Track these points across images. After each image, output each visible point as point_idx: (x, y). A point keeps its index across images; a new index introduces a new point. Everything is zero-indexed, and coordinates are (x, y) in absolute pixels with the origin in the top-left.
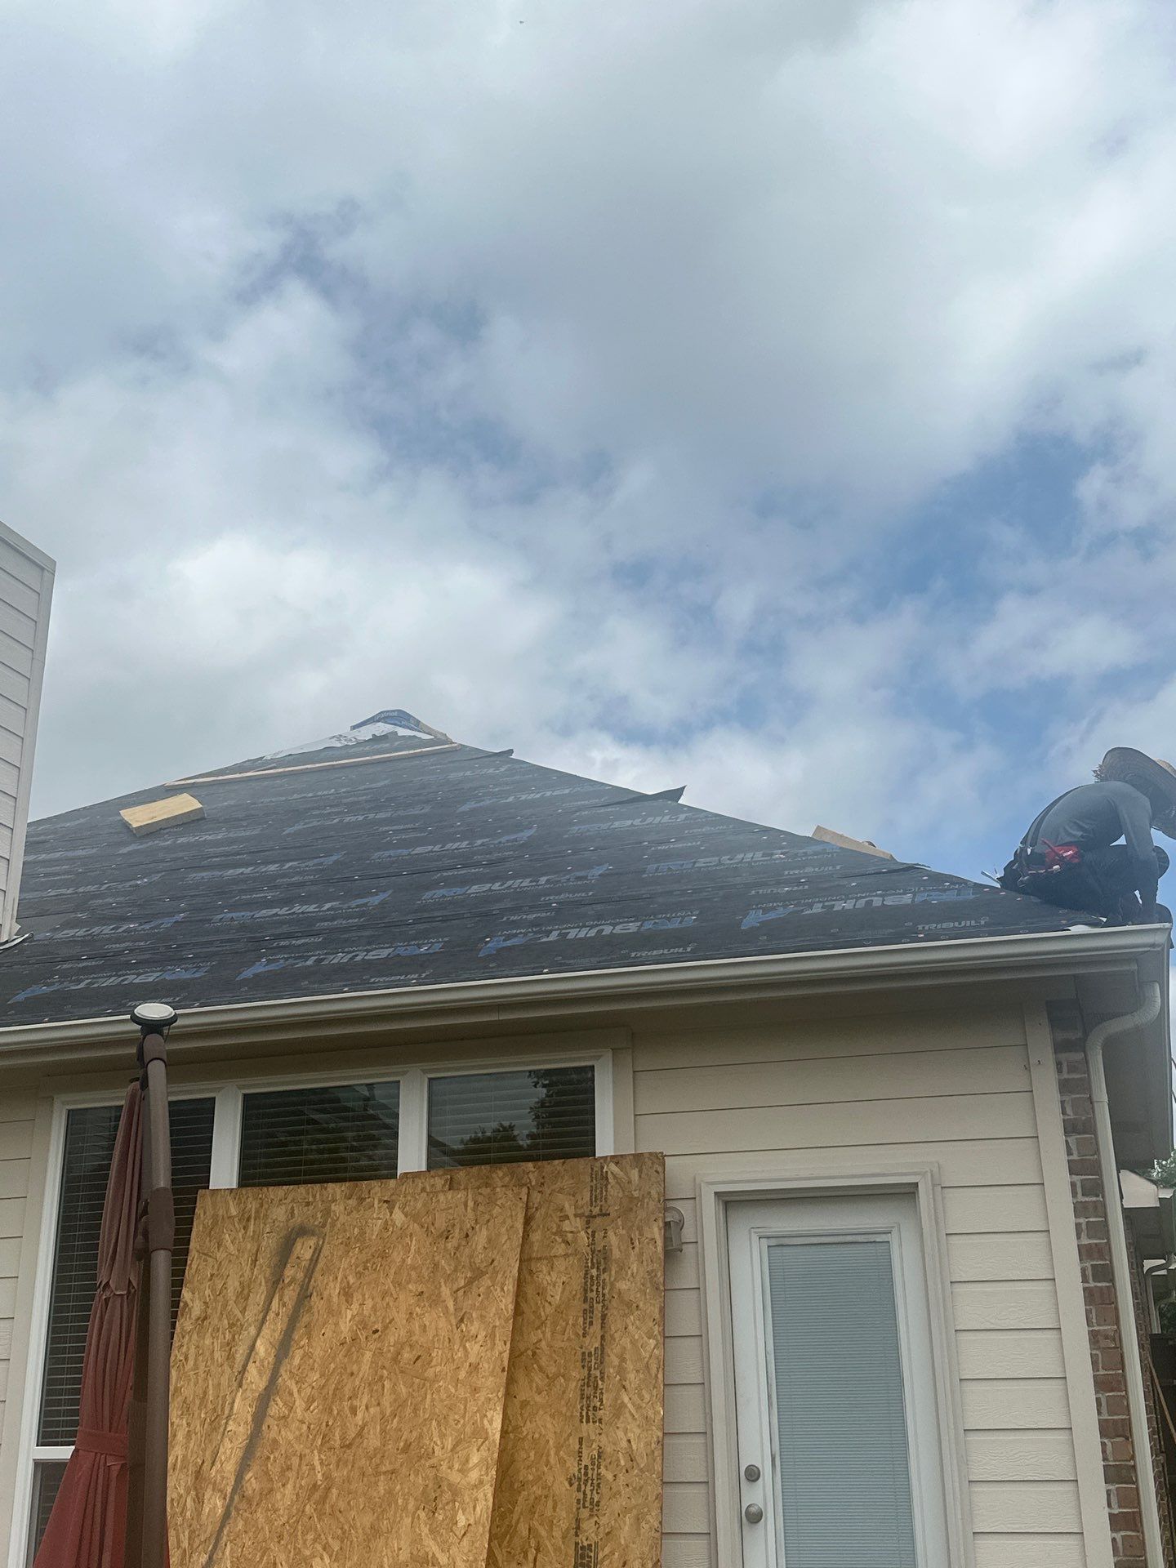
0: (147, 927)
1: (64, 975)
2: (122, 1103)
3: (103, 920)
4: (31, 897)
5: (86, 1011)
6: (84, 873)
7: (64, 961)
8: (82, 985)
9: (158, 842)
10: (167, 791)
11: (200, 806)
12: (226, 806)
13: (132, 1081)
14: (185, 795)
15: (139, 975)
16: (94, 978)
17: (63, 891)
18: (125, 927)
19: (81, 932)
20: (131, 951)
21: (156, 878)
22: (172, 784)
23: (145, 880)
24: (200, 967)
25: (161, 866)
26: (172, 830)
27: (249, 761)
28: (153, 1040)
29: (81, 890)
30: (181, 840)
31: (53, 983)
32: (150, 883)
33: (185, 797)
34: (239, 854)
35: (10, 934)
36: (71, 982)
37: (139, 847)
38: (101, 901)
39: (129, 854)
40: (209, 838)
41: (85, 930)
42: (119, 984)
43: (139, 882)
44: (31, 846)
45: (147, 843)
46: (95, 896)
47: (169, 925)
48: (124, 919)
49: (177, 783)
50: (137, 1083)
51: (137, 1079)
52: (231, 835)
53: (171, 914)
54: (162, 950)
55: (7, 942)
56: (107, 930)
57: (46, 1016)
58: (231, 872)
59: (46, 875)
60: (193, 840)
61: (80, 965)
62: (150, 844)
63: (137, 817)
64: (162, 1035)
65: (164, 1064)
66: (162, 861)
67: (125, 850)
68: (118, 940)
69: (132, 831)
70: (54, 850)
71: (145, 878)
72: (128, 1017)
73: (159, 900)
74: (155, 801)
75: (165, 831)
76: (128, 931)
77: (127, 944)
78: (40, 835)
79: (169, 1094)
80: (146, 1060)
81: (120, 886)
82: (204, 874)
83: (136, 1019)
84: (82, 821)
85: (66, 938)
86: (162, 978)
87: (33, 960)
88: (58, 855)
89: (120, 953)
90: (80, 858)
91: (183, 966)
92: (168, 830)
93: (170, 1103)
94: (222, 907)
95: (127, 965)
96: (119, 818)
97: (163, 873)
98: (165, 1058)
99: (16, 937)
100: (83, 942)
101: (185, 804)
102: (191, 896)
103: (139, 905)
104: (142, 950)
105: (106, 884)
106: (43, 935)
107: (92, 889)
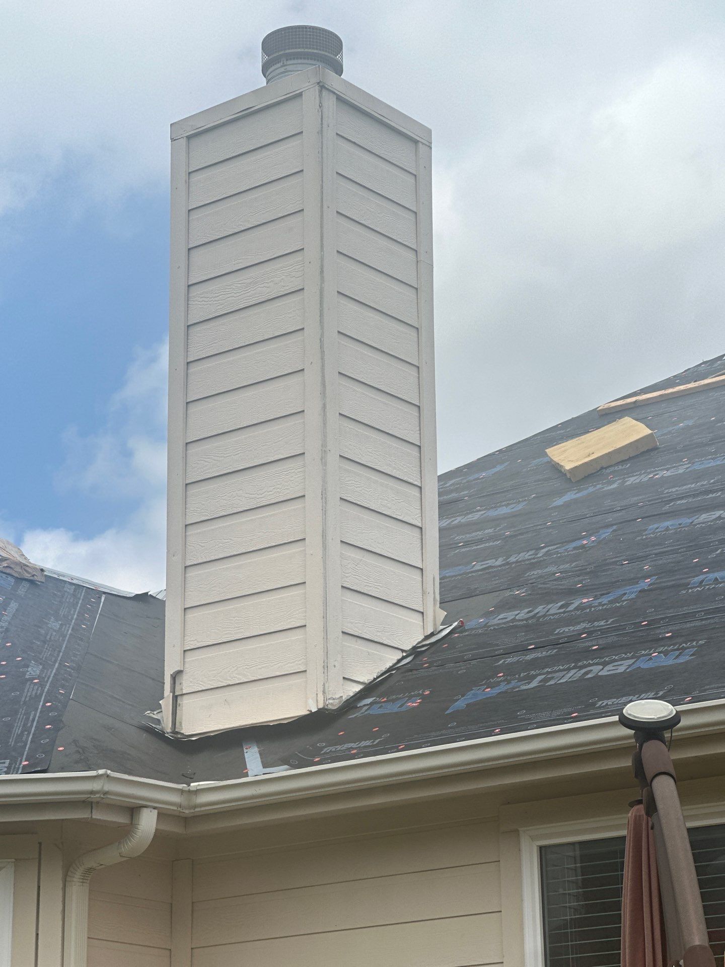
0: (605, 600)
1: (510, 671)
2: (623, 833)
3: (547, 596)
4: (452, 574)
5: (545, 716)
6: (515, 536)
7: (507, 654)
8: (534, 684)
9: (600, 486)
10: (603, 415)
11: (649, 431)
12: (683, 429)
13: (632, 805)
14: (627, 419)
15: (605, 664)
16: (548, 673)
17: (491, 562)
18: (576, 604)
19: (523, 614)
20: (590, 633)
21: (606, 534)
22: (606, 406)
23: (593, 538)
24: (684, 649)
25: (610, 518)
26: (616, 468)
27: (704, 363)
28: (652, 749)
29: (513, 559)
30: (631, 481)
31: (498, 684)
32: (600, 542)
33: (628, 421)
34: (712, 492)
35: (435, 625)
36: (520, 680)
37: (578, 495)
38: (540, 571)
39: (567, 505)
40: (666, 474)
41: (526, 610)
42: (582, 679)
43: (585, 542)
44: (446, 507)
45: (587, 488)
46: (533, 566)
47: (633, 596)
48: (573, 592)
49: (613, 404)
50: (641, 807)
51: (640, 802)
52: (697, 467)
53: (634, 581)
54: (629, 630)
55: (432, 635)
56: (554, 608)
57: (498, 725)
58: (704, 517)
59: (467, 544)
60: (646, 479)
61: (529, 657)
62: (591, 489)
63: (570, 455)
64: (662, 740)
65: (671, 781)
66: (611, 511)
67: (559, 502)
68: (571, 621)
69: (565, 475)
70: (471, 511)
71: (591, 535)
72: (616, 718)
73: (615, 563)
74: (588, 433)
75: (608, 471)
76: (580, 608)
77: (583, 625)
78: (451, 492)
79: (686, 818)
80: (649, 776)
81: (560, 550)
82: (668, 523)
83: (625, 722)
84: (499, 468)
85: (504, 623)
86: (635, 666)
87: (469, 655)
88: (475, 517)
89: (576, 638)
90: (504, 518)
91: (661, 649)
92: (612, 469)
93: (689, 830)
94: (699, 566)
95: (587, 653)
96: (545, 460)
97: (615, 527)
98: (673, 772)
99: (442, 627)
100: (528, 627)
101: (630, 431)
102: (656, 554)
103: (591, 572)
104: (604, 632)
105: (543, 548)
106: (476, 622)
107: (527, 557)
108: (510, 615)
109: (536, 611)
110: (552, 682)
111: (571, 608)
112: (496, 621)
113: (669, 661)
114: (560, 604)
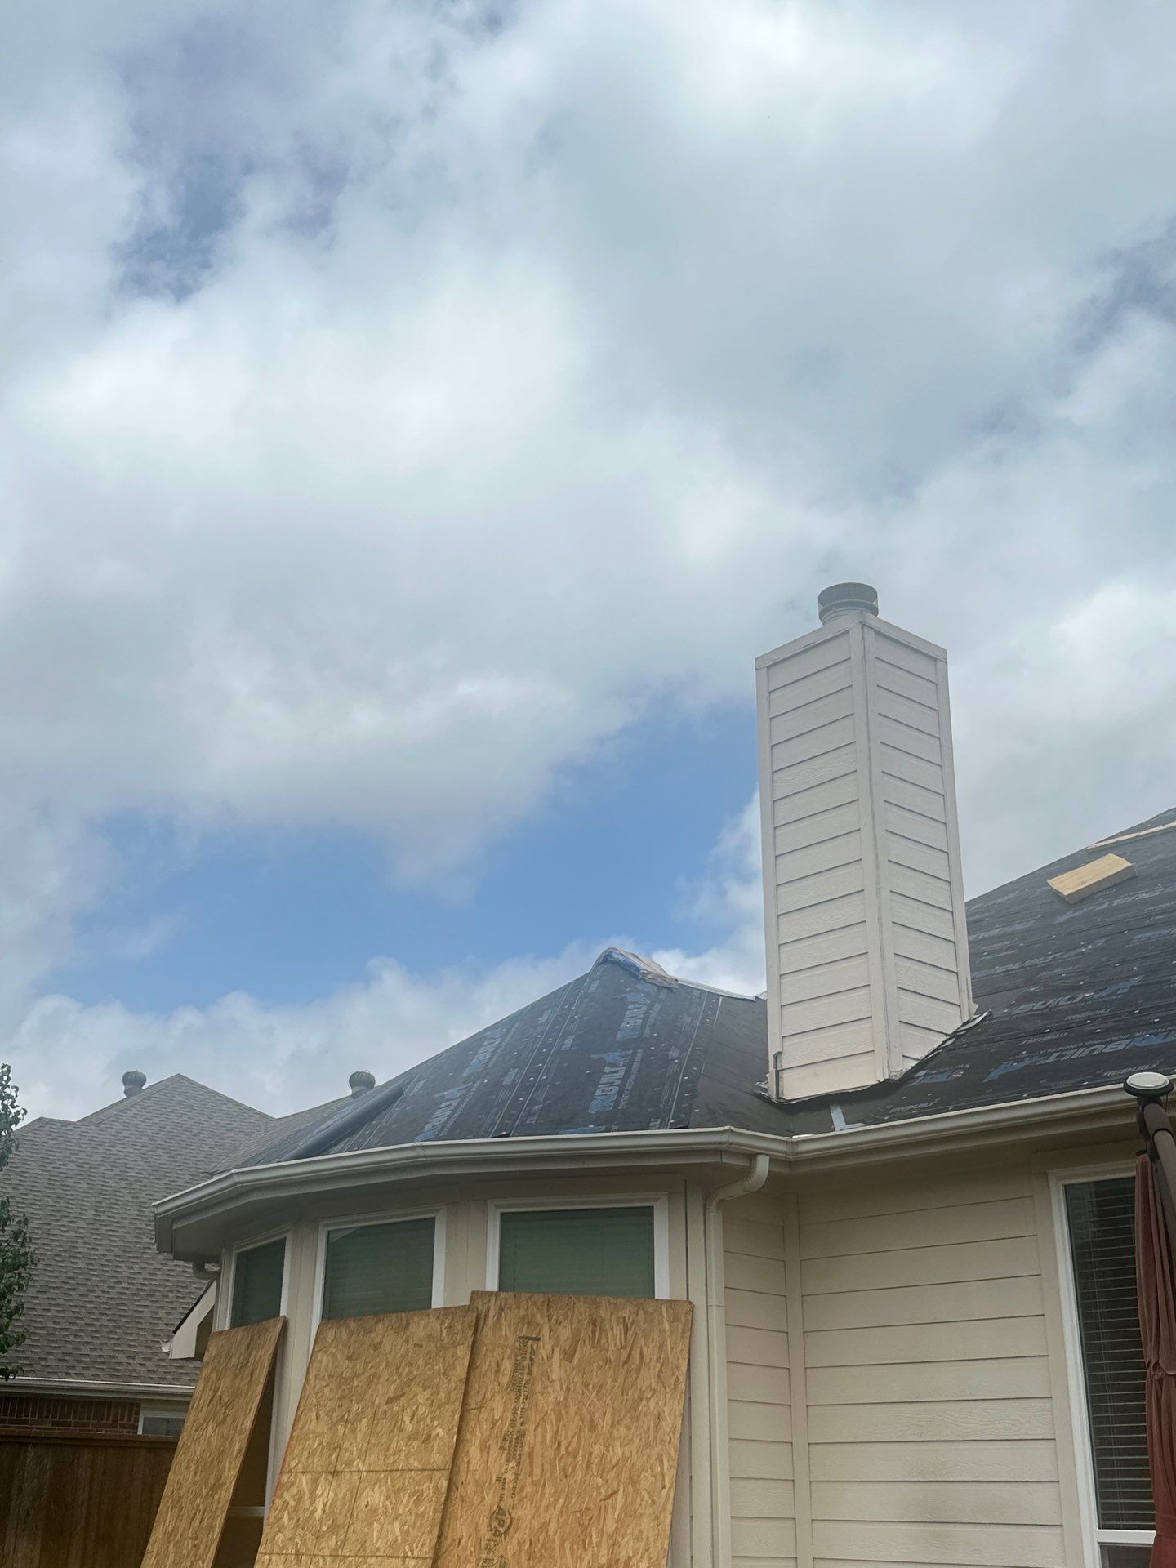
0: (1103, 994)
1: (1032, 1050)
2: (1133, 1174)
3: (1058, 992)
4: (982, 975)
5: (1061, 1085)
6: (1028, 946)
7: (1028, 1036)
8: (1051, 1059)
9: (1093, 907)
10: (1090, 853)
11: (1129, 864)
12: (1156, 861)
13: (1138, 1154)
14: (1111, 855)
15: (1107, 1044)
16: (1062, 1051)
17: (1010, 967)
18: (1080, 997)
19: (1038, 1005)
20: (1093, 1020)
21: (1100, 943)
22: (1094, 845)
23: (1090, 947)
24: (1170, 1031)
25: (1103, 931)
26: (1104, 893)
27: (1169, 810)
28: (1151, 1110)
29: (1027, 964)
30: (1116, 902)
31: (1022, 1060)
32: (1096, 950)
33: (1111, 857)
35: (970, 1014)
36: (1040, 1056)
37: (1075, 915)
38: (1049, 973)
39: (1067, 922)
40: (1145, 896)
41: (1041, 1003)
42: (1089, 1055)
43: (1084, 950)
44: (973, 926)
45: (1082, 909)
46: (1043, 969)
47: (1125, 990)
48: (1078, 989)
49: (1098, 844)
50: (1146, 1155)
51: (1145, 1151)
52: (1169, 890)
53: (1127, 978)
54: (1124, 1017)
55: (968, 1022)
56: (1063, 1001)
57: (1025, 1091)
59: (990, 953)
60: (1129, 901)
61: (1045, 1039)
62: (1085, 910)
63: (1067, 884)
64: (1160, 1103)
65: (1169, 1135)
66: (1103, 926)
67: (1061, 919)
68: (1076, 1011)
69: (1064, 899)
70: (991, 927)
71: (1089, 944)
72: (1121, 1085)
73: (1109, 966)
74: (1080, 866)
75: (1098, 895)
76: (1083, 1000)
77: (1087, 1014)
78: (975, 914)
80: (1151, 1132)
81: (1065, 956)
82: (1149, 934)
83: (1128, 1089)
84: (1011, 895)
85: (1024, 1013)
86: (1131, 1045)
87: (998, 1037)
88: (996, 932)
89: (1083, 1023)
90: (1018, 933)
91: (1151, 1032)
92: (1101, 894)
95: (1092, 1035)
96: (1048, 888)
97: (1107, 938)
98: (1170, 1128)
99: (975, 1016)
100: (1042, 1016)
101: (1114, 864)
102: (1141, 958)
103: (1090, 973)
104: (1104, 1018)
105: (1050, 955)
106: (1002, 1012)
107: (1038, 962)
108: (1029, 1006)
109: (1049, 1003)
110: (1066, 1058)
111: (1077, 1000)
112: (1017, 1011)
113: (1157, 1041)
114: (1067, 998)
